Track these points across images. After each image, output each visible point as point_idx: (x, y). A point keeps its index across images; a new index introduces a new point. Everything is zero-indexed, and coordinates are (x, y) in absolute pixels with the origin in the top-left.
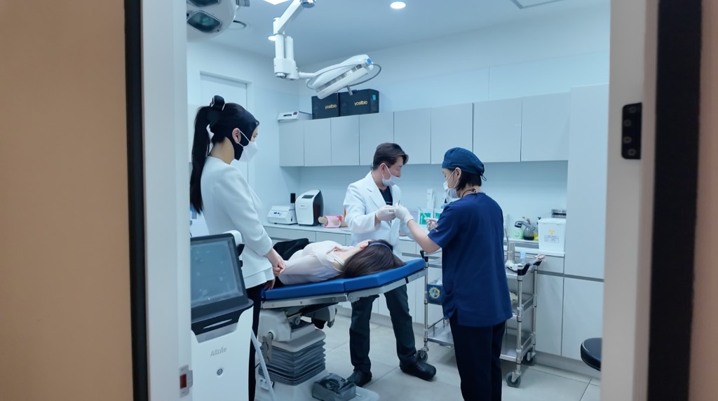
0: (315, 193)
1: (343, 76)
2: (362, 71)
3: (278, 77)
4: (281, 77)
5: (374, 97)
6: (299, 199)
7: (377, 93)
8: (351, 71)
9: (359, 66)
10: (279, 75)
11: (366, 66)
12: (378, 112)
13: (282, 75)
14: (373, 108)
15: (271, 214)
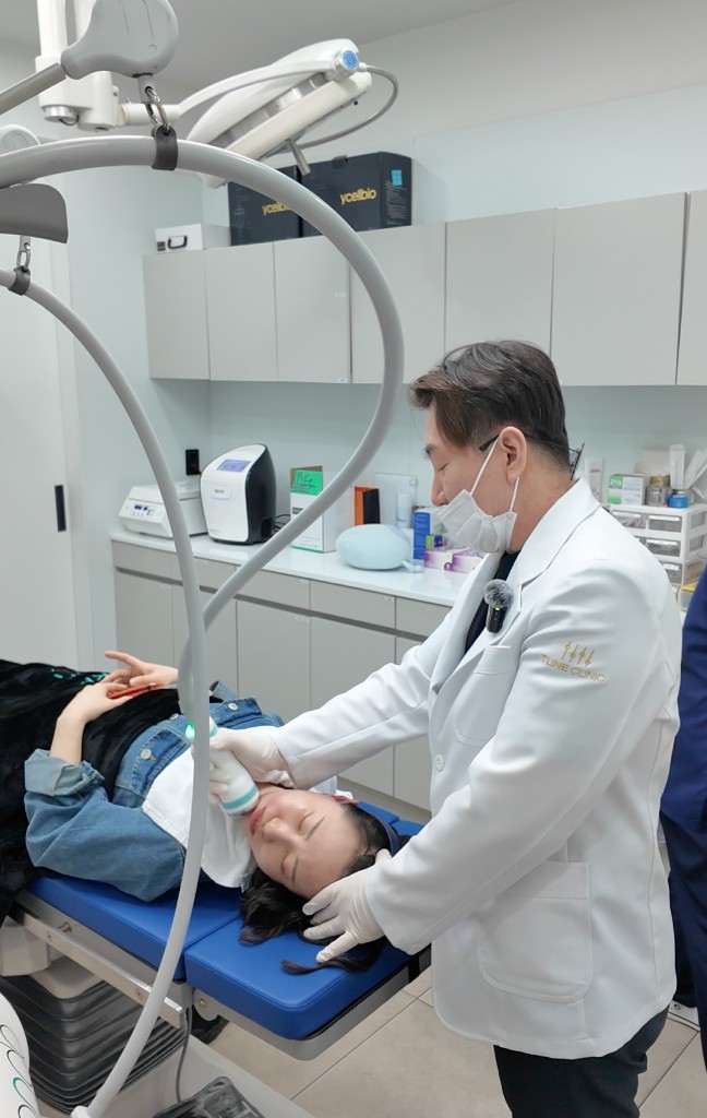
0: (251, 455)
1: (270, 107)
2: (329, 94)
3: (51, 119)
4: (61, 120)
5: (397, 177)
6: (210, 471)
7: (405, 164)
8: (296, 94)
9: (321, 77)
10: (54, 112)
11: (342, 75)
12: (407, 221)
13: (62, 112)
14: (393, 211)
15: (127, 511)
